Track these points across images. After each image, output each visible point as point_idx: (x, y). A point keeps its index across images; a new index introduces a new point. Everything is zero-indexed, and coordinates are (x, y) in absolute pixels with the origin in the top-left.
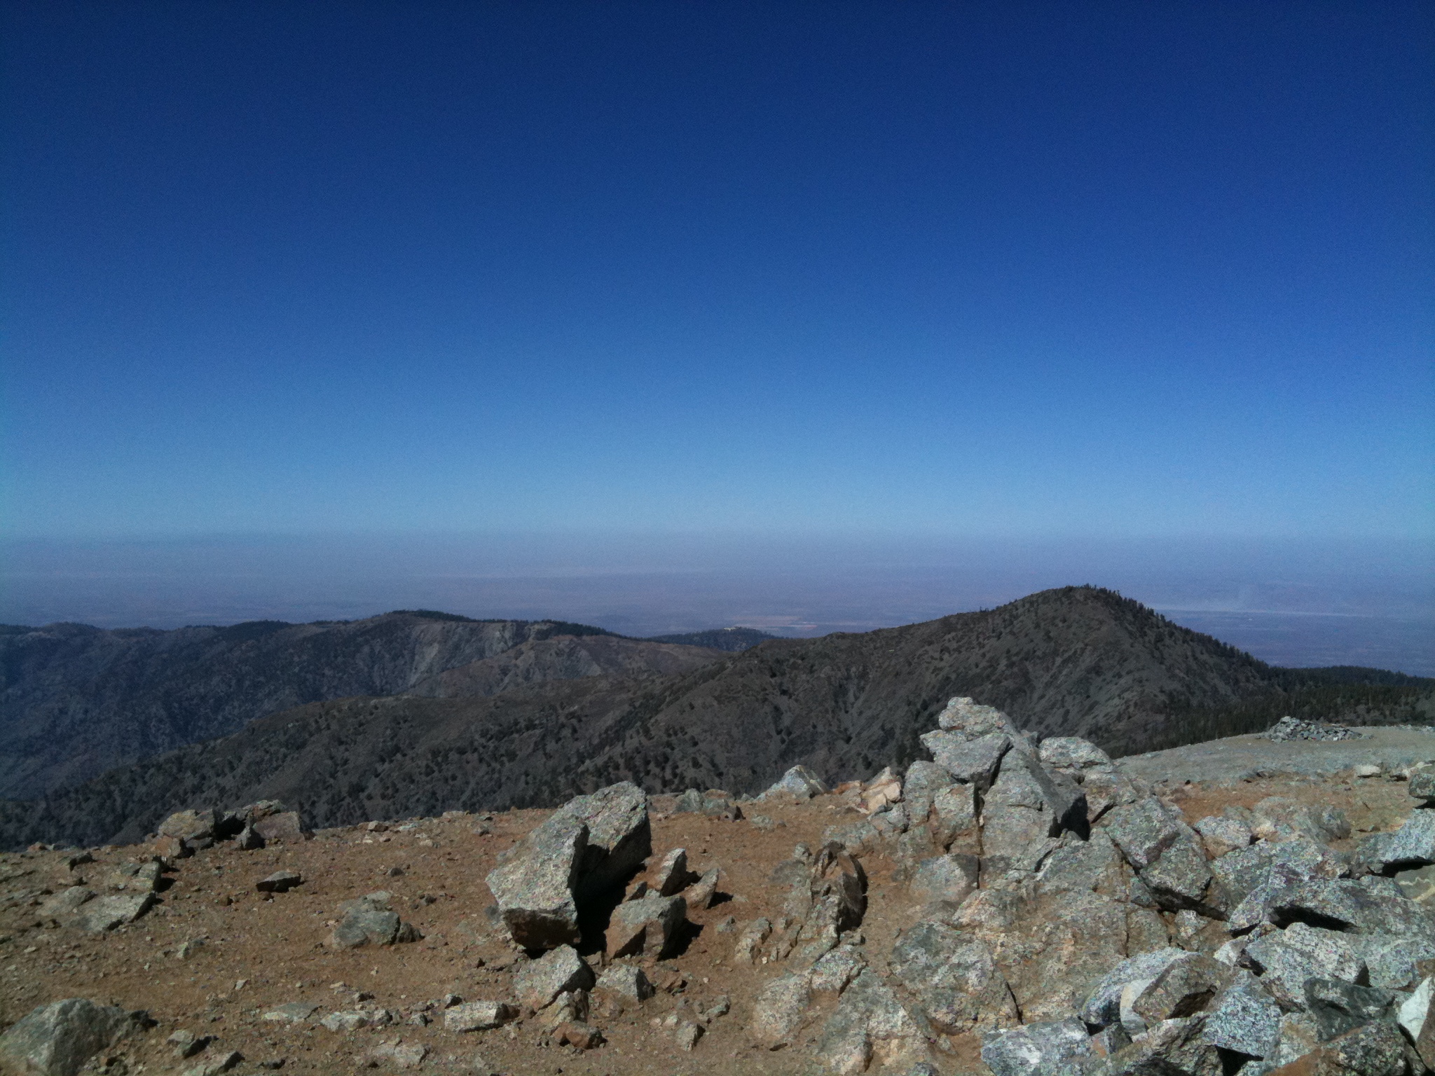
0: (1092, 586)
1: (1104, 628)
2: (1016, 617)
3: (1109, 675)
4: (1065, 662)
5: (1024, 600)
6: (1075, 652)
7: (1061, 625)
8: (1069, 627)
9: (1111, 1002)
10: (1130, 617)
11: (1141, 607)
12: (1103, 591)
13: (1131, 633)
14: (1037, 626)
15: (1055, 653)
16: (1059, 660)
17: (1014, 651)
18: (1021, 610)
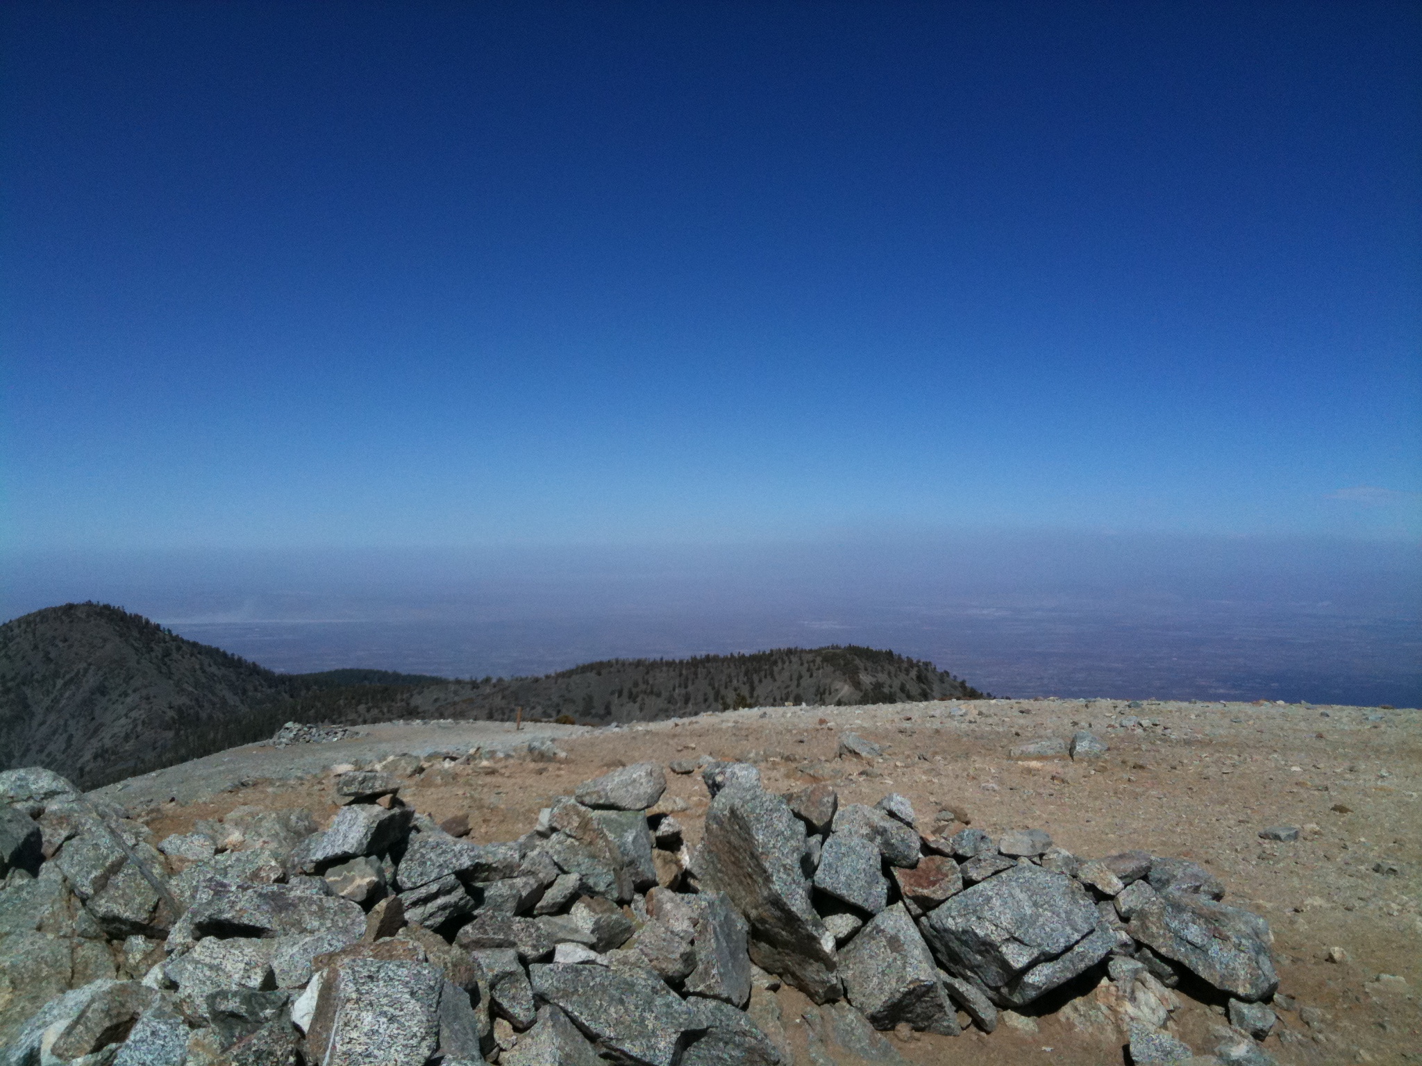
0: (94, 601)
1: (109, 646)
2: (11, 639)
3: (114, 696)
4: (65, 684)
5: (19, 621)
6: (78, 672)
7: (61, 645)
8: (70, 646)
9: (32, 1049)
10: (135, 633)
11: (147, 622)
12: (107, 607)
13: (136, 649)
14: (36, 647)
15: (56, 675)
16: (60, 683)
17: (10, 675)
18: (16, 631)
